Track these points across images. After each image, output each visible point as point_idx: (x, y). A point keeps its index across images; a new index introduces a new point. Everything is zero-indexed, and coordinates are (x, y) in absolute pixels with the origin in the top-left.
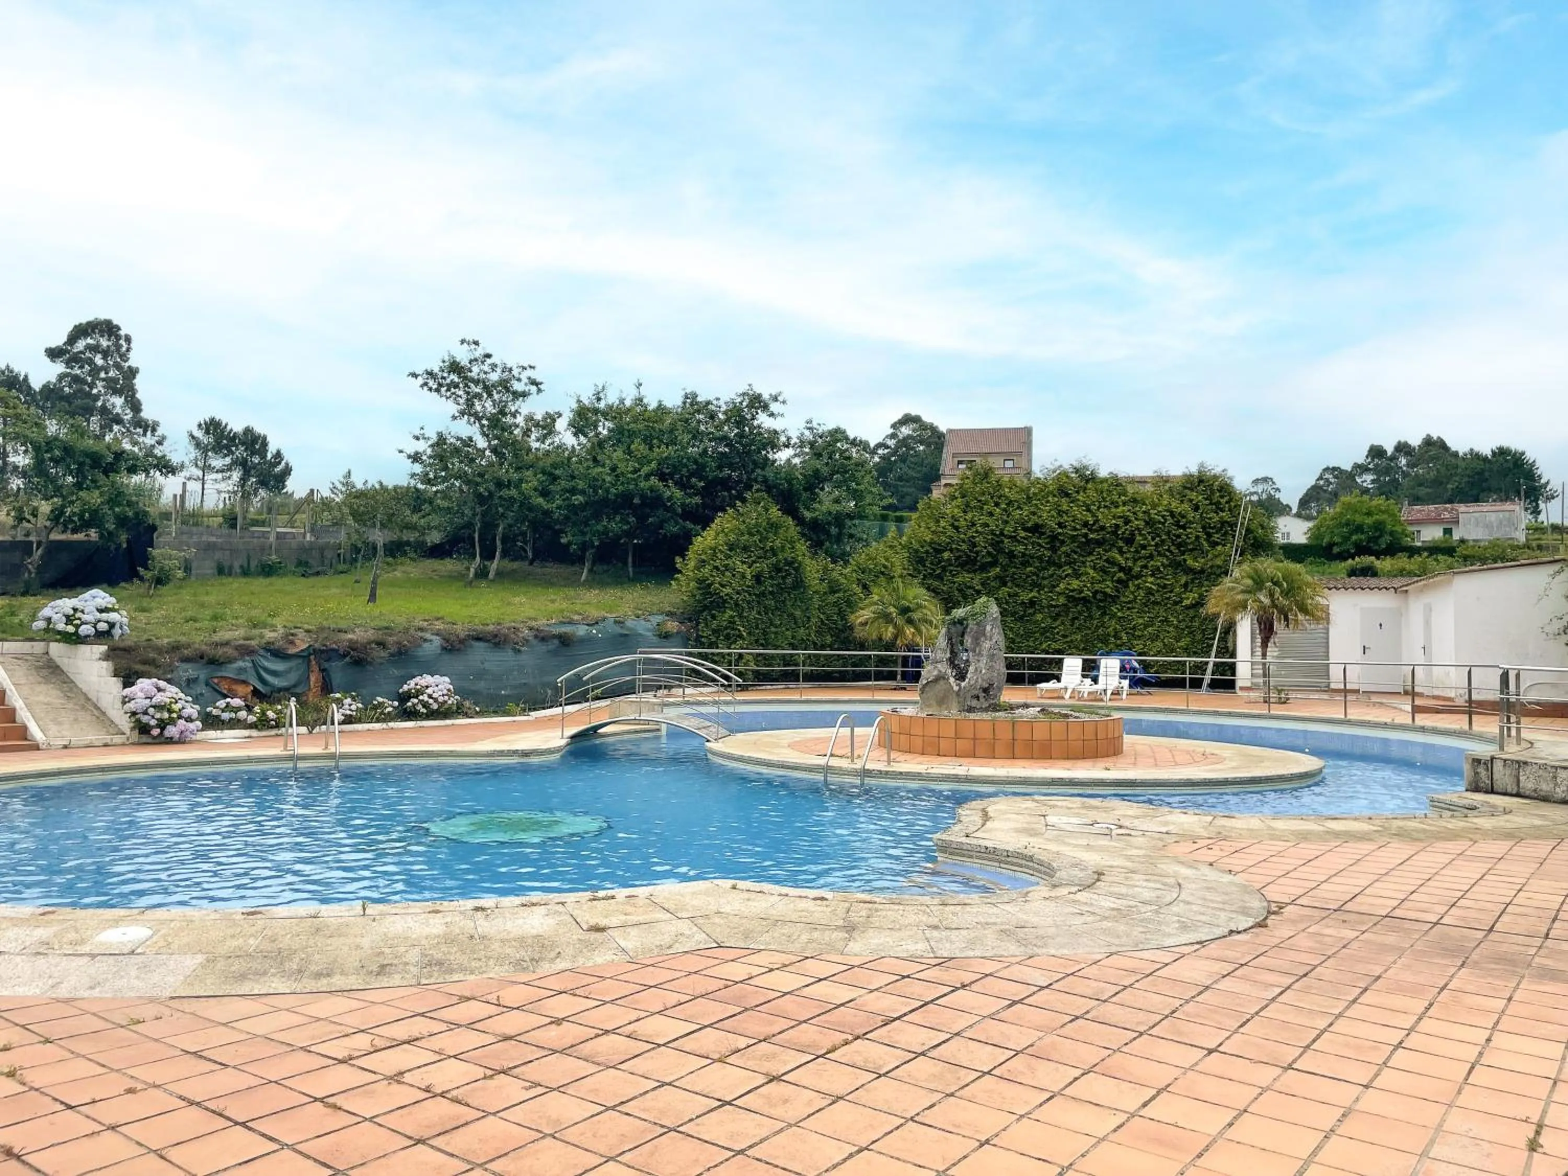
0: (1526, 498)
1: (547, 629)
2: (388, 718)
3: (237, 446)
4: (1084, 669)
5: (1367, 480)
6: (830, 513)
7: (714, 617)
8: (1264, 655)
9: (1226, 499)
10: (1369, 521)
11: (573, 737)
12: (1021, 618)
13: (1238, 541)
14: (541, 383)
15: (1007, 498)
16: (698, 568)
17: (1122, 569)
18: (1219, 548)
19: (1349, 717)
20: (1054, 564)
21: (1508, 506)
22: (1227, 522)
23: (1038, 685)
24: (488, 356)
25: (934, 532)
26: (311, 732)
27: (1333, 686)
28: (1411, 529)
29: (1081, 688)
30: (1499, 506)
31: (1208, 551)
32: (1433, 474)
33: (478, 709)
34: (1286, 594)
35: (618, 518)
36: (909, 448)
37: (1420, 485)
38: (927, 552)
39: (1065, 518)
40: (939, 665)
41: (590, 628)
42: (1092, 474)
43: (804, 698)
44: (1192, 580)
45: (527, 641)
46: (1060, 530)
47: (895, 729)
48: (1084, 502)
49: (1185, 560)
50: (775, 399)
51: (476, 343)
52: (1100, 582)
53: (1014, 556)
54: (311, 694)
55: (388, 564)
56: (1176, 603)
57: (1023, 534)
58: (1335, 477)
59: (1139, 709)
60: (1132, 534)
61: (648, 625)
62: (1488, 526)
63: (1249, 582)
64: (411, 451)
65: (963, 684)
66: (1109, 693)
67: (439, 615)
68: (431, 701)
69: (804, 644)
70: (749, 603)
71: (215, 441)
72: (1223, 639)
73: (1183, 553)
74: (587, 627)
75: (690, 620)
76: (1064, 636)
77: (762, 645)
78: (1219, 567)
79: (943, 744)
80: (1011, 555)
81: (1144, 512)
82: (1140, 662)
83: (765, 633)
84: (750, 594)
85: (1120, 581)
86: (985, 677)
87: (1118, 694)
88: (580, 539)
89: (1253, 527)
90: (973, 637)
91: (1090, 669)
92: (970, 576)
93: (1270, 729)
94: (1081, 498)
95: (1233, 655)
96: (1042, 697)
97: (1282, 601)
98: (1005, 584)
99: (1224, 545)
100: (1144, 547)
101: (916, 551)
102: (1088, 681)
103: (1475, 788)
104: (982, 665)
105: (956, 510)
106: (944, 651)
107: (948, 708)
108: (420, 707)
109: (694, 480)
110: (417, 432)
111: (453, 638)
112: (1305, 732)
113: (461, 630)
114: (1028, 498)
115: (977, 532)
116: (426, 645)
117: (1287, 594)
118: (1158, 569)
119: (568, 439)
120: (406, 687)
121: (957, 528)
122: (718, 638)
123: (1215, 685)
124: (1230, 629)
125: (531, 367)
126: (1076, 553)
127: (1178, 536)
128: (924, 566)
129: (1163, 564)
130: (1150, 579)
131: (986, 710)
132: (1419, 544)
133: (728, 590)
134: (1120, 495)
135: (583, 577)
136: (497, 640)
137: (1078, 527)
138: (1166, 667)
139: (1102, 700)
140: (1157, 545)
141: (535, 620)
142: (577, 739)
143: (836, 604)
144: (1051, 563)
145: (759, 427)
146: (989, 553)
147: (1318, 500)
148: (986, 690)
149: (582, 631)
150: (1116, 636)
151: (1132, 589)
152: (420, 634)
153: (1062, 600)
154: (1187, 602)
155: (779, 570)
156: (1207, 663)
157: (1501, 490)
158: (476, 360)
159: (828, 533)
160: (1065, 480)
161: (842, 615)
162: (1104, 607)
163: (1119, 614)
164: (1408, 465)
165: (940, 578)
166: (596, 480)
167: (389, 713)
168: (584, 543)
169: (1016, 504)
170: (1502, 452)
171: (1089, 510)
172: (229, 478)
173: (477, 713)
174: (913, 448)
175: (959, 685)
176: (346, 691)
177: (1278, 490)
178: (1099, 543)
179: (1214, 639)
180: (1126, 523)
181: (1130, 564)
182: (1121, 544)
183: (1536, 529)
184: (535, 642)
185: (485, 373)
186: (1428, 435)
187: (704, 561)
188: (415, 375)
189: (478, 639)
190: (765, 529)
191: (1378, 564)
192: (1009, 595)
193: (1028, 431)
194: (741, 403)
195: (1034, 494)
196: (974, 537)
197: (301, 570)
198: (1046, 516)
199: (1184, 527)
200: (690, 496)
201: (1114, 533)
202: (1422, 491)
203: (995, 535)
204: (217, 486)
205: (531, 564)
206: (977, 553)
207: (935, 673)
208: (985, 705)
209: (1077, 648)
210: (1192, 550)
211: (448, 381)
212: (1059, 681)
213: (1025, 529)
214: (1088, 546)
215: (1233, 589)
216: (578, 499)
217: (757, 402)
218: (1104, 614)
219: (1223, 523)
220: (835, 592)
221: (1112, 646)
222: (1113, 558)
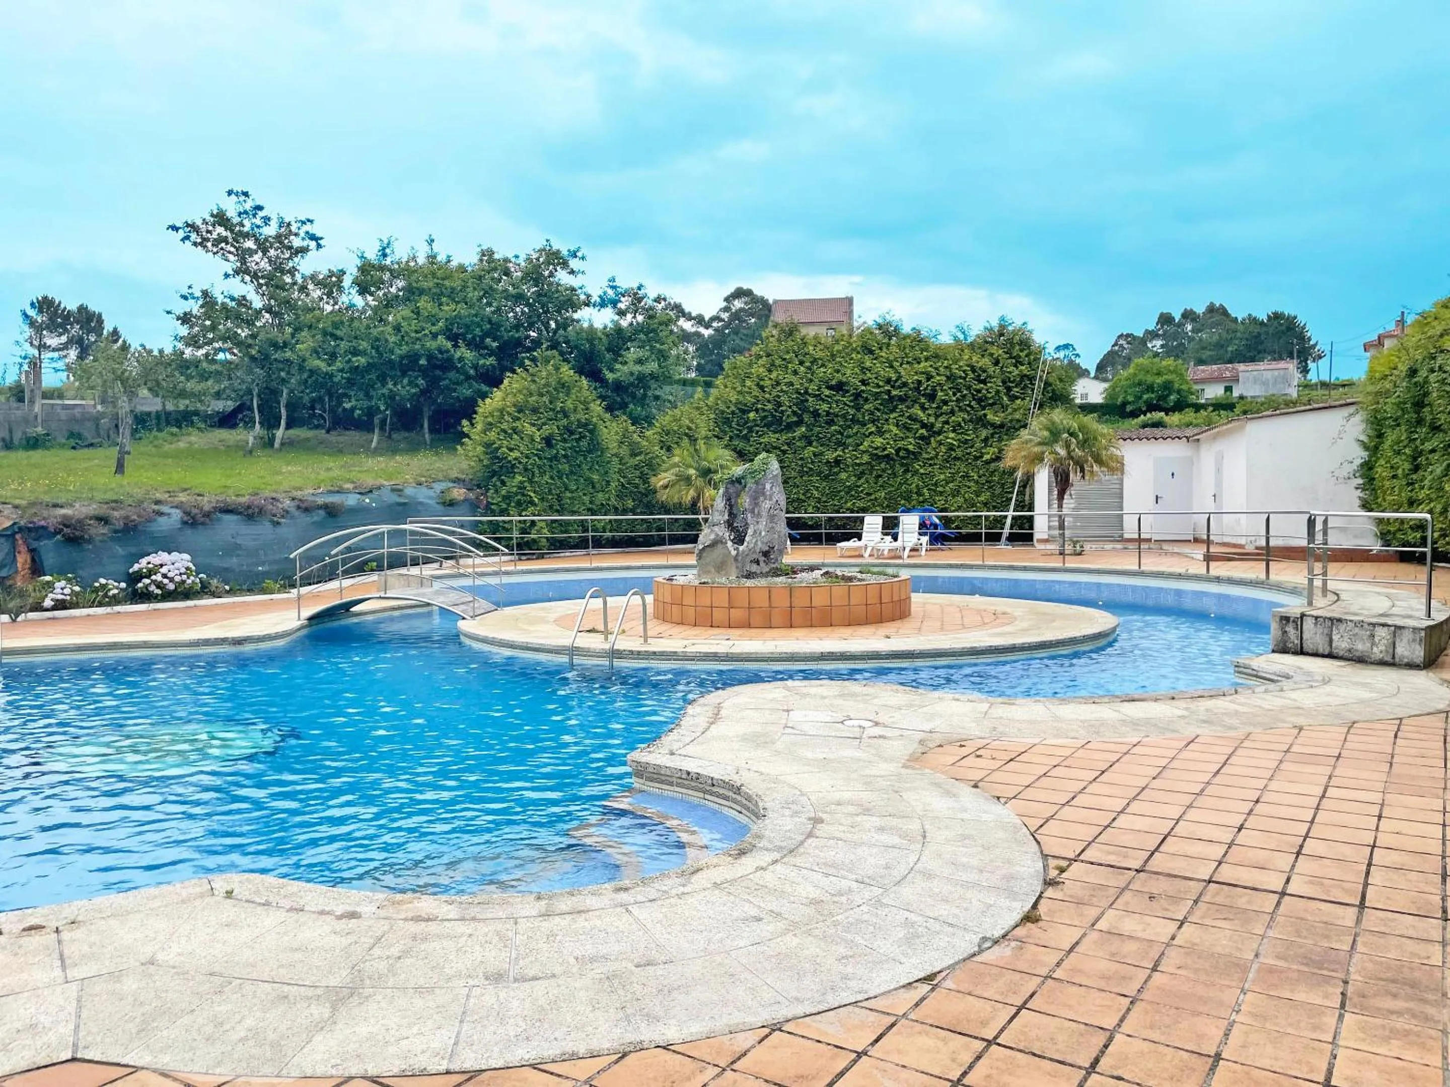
0: (1298, 357)
1: (311, 498)
2: (115, 601)
3: (72, 324)
4: (884, 527)
5: (1157, 344)
6: (632, 374)
7: (503, 483)
8: (1060, 506)
9: (1026, 352)
10: (1159, 380)
11: (311, 619)
12: (827, 477)
13: (1037, 394)
14: (321, 238)
15: (811, 355)
16: (484, 432)
17: (924, 426)
18: (1018, 402)
19: (1143, 568)
20: (858, 422)
21: (1282, 365)
22: (1025, 376)
23: (839, 545)
24: (259, 208)
25: (740, 393)
26: (14, 621)
27: (1126, 536)
28: (1196, 387)
29: (881, 546)
30: (1275, 365)
31: (1007, 406)
32: (1216, 338)
33: (227, 588)
34: (1083, 444)
35: (405, 381)
36: (742, 321)
37: (1204, 348)
38: (733, 413)
39: (869, 375)
40: (716, 529)
41: (363, 497)
42: (895, 330)
43: (594, 565)
44: (992, 435)
45: (287, 512)
46: (863, 388)
47: (668, 599)
48: (887, 359)
49: (985, 415)
50: (574, 255)
51: (246, 194)
52: (903, 439)
53: (819, 415)
54: (19, 578)
55: (172, 434)
56: (976, 458)
57: (827, 392)
58: (1128, 343)
59: (935, 566)
60: (934, 390)
61: (431, 493)
62: (1265, 383)
63: (1046, 433)
64: (180, 312)
65: (741, 548)
66: (907, 550)
67: (185, 486)
68: (166, 581)
69: (604, 509)
70: (539, 467)
71: (50, 319)
72: (1021, 493)
73: (984, 408)
74: (358, 496)
75: (479, 486)
76: (869, 494)
77: (557, 511)
78: (1018, 421)
79: (718, 615)
80: (816, 414)
81: (946, 367)
82: (940, 518)
83: (559, 499)
84: (540, 458)
85: (922, 438)
86: (765, 540)
87: (917, 550)
88: (366, 404)
89: (1051, 380)
90: (751, 497)
91: (890, 527)
92: (777, 435)
93: (1064, 582)
94: (883, 354)
95: (1031, 508)
96: (842, 557)
97: (1078, 452)
98: (810, 444)
99: (1023, 399)
100: (945, 403)
101: (723, 412)
102: (889, 538)
103: (1282, 649)
104: (761, 526)
105: (761, 370)
106: (722, 513)
107: (727, 575)
108: (153, 588)
109: (488, 340)
110: (185, 291)
111: (195, 511)
112: (1099, 585)
113: (206, 503)
114: (833, 355)
115: (782, 391)
116: (161, 520)
117: (1083, 446)
118: (959, 425)
119: (351, 297)
120: (136, 567)
121: (762, 388)
122: (509, 505)
123: (1013, 538)
124: (1028, 481)
125: (309, 220)
126: (878, 410)
127: (979, 391)
128: (731, 427)
129: (964, 420)
130: (952, 435)
131: (765, 575)
132: (1203, 401)
133: (516, 454)
134: (922, 350)
135: (374, 444)
136: (250, 511)
137: (881, 383)
138: (966, 521)
139: (900, 557)
140: (958, 400)
141: (300, 489)
142: (314, 622)
143: (636, 467)
144: (854, 421)
145: (558, 285)
146: (794, 413)
147: (1113, 365)
148: (766, 554)
149: (352, 500)
150: (919, 494)
151: (934, 444)
152: (156, 507)
153: (866, 458)
154: (987, 457)
155: (572, 433)
156: (1006, 517)
157: (1275, 352)
158: (246, 212)
159: (633, 396)
160: (869, 336)
161: (644, 478)
162: (906, 464)
163: (922, 471)
164: (1193, 331)
165: (746, 438)
166: (377, 340)
167: (114, 596)
168: (370, 408)
169: (820, 362)
170: (1277, 316)
171: (891, 367)
172: (65, 356)
173: (228, 592)
174: (745, 321)
175: (737, 549)
176: (61, 573)
177: (1078, 355)
178: (902, 399)
179: (1012, 493)
180: (928, 380)
181: (932, 419)
182: (923, 400)
183: (1306, 386)
184: (297, 513)
185: (258, 227)
186: (1212, 303)
187: (490, 424)
188: (175, 228)
189: (227, 510)
190: (555, 389)
191: (1167, 419)
192: (815, 455)
193: (850, 301)
194: (538, 259)
195: (838, 351)
196: (779, 397)
197: (72, 442)
198: (850, 374)
199: (984, 382)
200: (483, 356)
201: (917, 389)
202: (1206, 354)
203: (800, 393)
204: (54, 365)
205: (328, 432)
206: (782, 412)
207: (712, 537)
208: (766, 569)
209: (881, 505)
210: (992, 405)
211: (215, 236)
212: (860, 539)
213: (830, 388)
214: (891, 403)
215: (1031, 440)
216: (361, 361)
217: (555, 259)
218: (907, 471)
219: (1023, 376)
220: (636, 455)
221: (914, 502)
222: (916, 415)
